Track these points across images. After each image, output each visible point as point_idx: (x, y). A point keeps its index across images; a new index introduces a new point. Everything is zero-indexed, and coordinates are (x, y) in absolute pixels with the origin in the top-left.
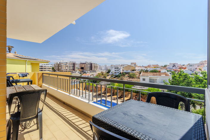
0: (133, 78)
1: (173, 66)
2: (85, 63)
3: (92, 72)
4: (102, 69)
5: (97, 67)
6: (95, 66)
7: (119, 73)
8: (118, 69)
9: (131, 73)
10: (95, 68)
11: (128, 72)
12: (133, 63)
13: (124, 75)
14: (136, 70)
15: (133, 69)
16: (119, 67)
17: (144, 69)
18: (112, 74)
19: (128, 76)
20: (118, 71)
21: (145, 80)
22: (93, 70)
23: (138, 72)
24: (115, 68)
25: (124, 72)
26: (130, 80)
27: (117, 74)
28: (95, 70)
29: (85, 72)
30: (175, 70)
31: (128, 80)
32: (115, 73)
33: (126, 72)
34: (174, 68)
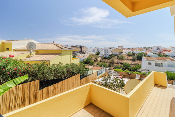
0: (122, 59)
1: (157, 49)
2: (76, 46)
3: (82, 54)
4: (90, 51)
5: (86, 50)
6: (84, 49)
7: (109, 55)
8: (108, 52)
9: (119, 55)
10: (84, 50)
11: (116, 54)
12: (120, 46)
13: (113, 57)
14: (123, 52)
15: (121, 52)
16: (109, 50)
17: (131, 52)
18: (102, 56)
19: (118, 58)
20: (108, 54)
21: (151, 64)
22: (82, 52)
23: (125, 54)
24: (105, 51)
25: (113, 54)
26: (120, 61)
27: (107, 56)
28: (84, 52)
29: (76, 54)
30: (160, 53)
31: (118, 62)
32: (105, 55)
33: (115, 54)
34: (158, 51)
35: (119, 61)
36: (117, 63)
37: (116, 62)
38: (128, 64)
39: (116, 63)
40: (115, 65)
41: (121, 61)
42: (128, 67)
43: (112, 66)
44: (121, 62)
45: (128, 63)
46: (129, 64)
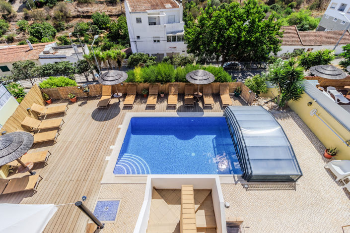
21: (141, 22)
35: (80, 9)
36: (78, 17)
37: (75, 14)
38: (103, 16)
39: (74, 17)
40: (74, 22)
41: (85, 9)
42: (105, 23)
43: (67, 28)
44: (88, 12)
45: (103, 11)
46: (107, 16)
